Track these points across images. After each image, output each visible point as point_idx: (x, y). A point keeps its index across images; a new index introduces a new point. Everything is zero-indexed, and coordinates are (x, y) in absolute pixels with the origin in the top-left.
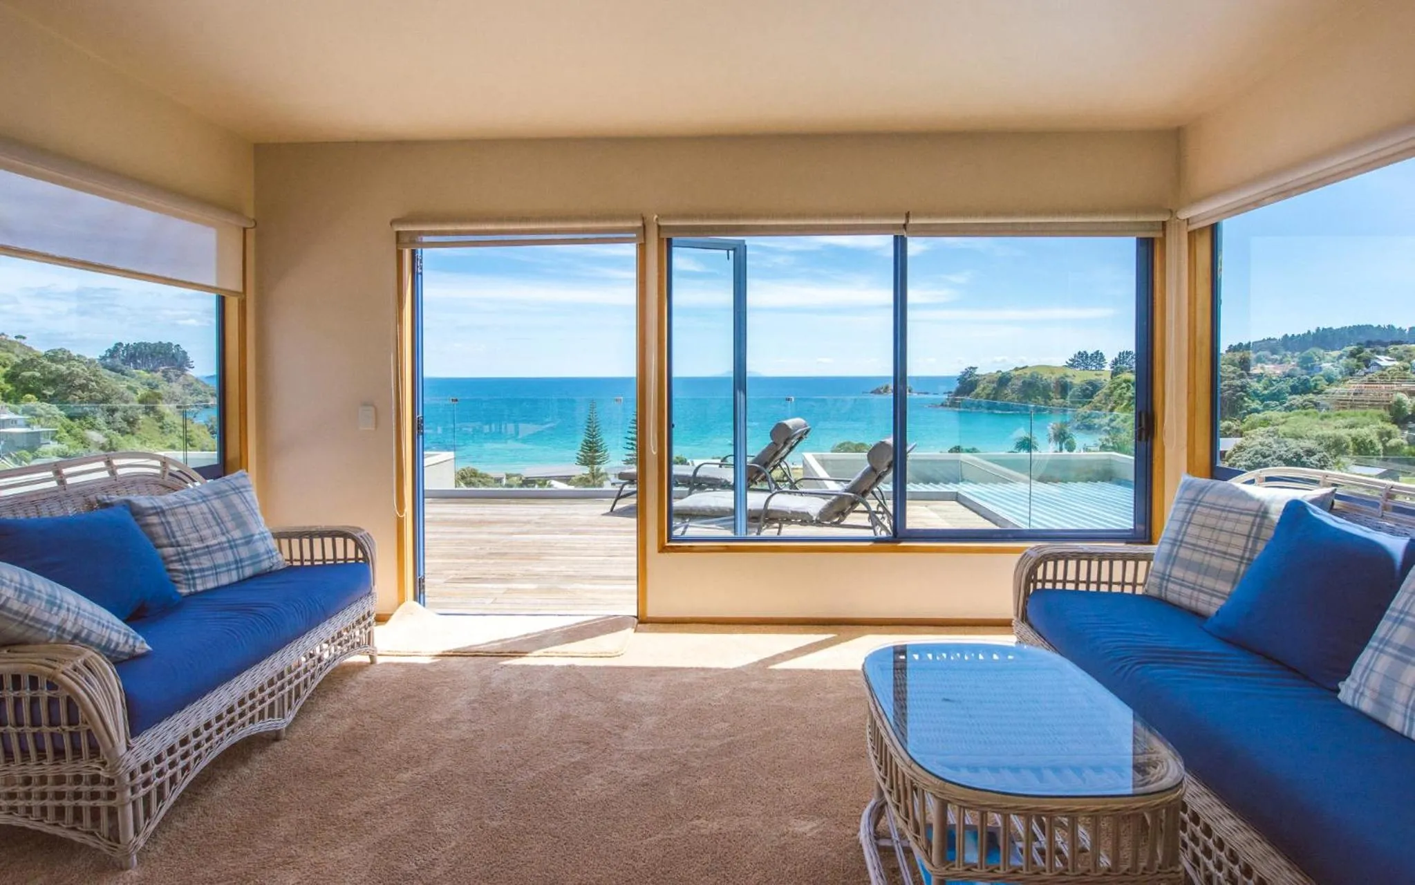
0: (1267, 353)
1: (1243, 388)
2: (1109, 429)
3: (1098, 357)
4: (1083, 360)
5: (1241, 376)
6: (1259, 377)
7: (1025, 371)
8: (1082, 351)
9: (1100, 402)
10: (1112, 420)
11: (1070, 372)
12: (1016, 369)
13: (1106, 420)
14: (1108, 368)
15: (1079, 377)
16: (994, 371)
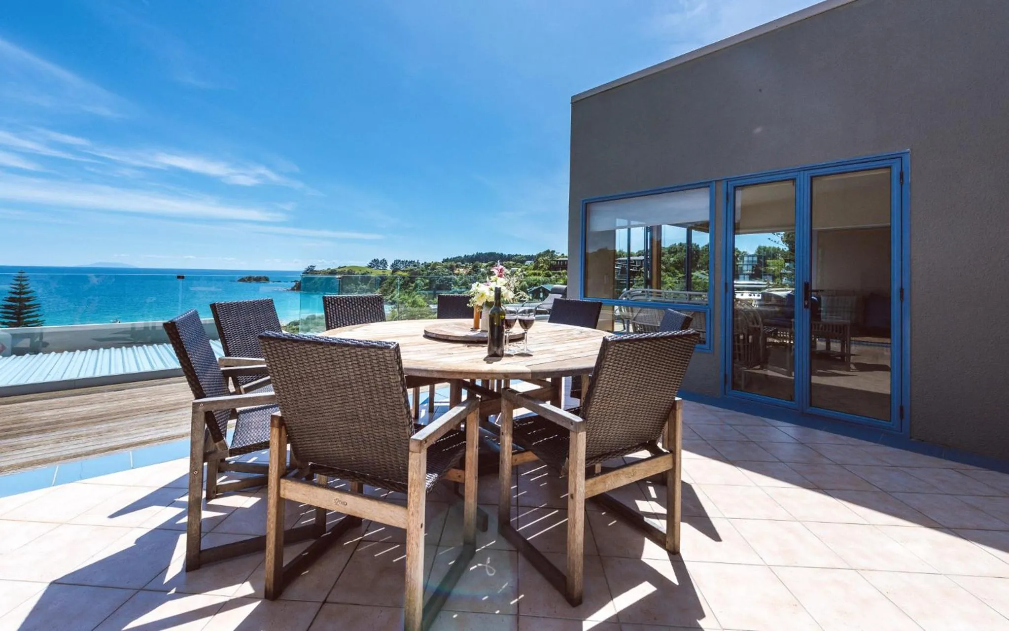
0: (460, 263)
1: (451, 279)
2: (391, 301)
3: (384, 262)
4: (375, 264)
5: (450, 274)
6: (457, 275)
7: (344, 269)
8: (376, 258)
9: (387, 286)
10: (392, 297)
11: (369, 270)
12: (339, 268)
13: (390, 297)
14: (389, 268)
15: (375, 273)
16: (326, 269)
